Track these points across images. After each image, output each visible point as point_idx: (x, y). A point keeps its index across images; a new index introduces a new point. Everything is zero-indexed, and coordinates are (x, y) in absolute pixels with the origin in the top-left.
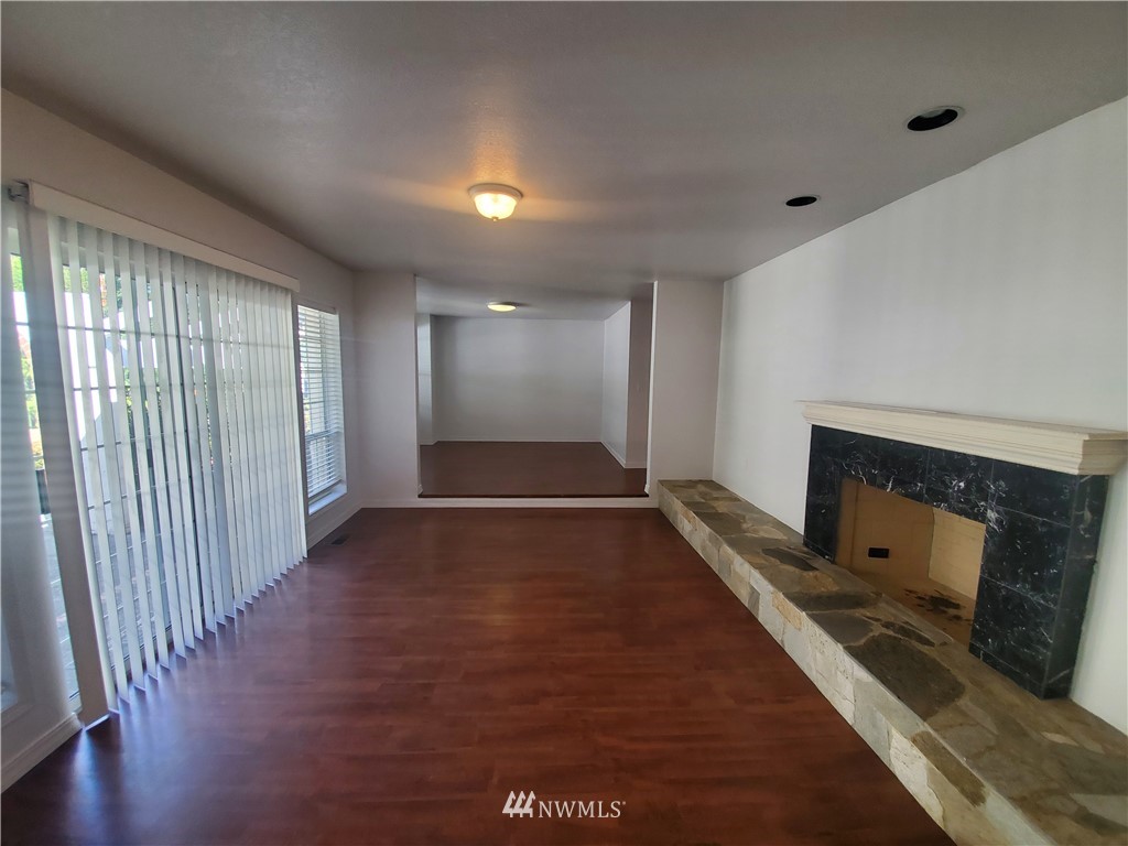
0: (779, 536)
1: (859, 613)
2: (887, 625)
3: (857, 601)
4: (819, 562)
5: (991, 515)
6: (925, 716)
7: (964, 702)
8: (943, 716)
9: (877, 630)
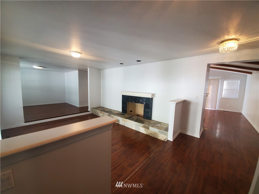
0: (118, 112)
1: (133, 118)
2: (136, 118)
3: (132, 117)
4: (125, 114)
5: (144, 103)
6: (143, 124)
7: (145, 122)
8: (144, 123)
9: (135, 119)
